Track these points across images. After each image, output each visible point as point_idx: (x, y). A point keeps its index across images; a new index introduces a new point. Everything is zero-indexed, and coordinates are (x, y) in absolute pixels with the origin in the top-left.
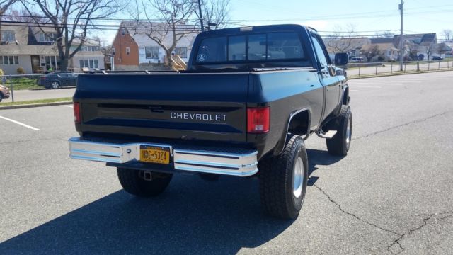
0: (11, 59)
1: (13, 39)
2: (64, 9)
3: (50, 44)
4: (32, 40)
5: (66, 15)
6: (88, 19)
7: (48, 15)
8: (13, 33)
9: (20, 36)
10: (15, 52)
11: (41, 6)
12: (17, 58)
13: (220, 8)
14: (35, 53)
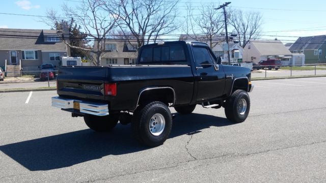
0: (113, 61)
1: (115, 48)
2: (143, 29)
3: (135, 51)
4: (126, 49)
5: (144, 33)
6: (157, 35)
7: (134, 34)
8: (115, 45)
9: (119, 47)
10: (116, 56)
11: (130, 28)
12: (116, 60)
13: (254, 23)
14: (127, 57)
